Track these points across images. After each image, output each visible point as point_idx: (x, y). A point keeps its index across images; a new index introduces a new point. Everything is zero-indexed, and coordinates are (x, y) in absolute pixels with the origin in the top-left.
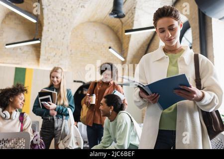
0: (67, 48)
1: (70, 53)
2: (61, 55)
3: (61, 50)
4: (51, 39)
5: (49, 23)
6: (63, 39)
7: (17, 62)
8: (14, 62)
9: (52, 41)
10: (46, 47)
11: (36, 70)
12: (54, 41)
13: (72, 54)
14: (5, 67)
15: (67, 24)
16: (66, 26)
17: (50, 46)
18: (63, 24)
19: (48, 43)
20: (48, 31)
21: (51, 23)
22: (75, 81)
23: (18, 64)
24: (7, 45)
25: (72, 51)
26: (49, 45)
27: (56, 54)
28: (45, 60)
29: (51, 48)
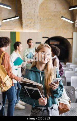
0: (38, 17)
1: (40, 20)
2: (34, 22)
3: (34, 19)
4: (28, 13)
5: (25, 3)
6: (34, 12)
7: (11, 28)
8: (9, 28)
9: (28, 14)
11: (21, 32)
12: (29, 14)
13: (41, 21)
14: (5, 32)
15: (35, 3)
16: (35, 4)
18: (33, 3)
19: (26, 16)
20: (25, 8)
21: (26, 3)
22: (43, 37)
23: (12, 29)
24: (3, 20)
25: (41, 19)
26: (27, 17)
27: (31, 22)
28: (26, 26)
29: (28, 19)
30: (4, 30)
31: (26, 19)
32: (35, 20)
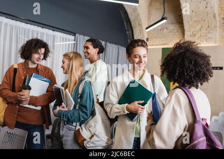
2: (208, 26)
3: (206, 21)
4: (193, 12)
7: (164, 42)
8: (161, 43)
10: (189, 22)
12: (196, 13)
17: (193, 20)
19: (190, 16)
23: (165, 44)
24: (147, 28)
27: (202, 27)
29: (195, 21)
30: (153, 45)
31: (191, 23)
32: (208, 22)
